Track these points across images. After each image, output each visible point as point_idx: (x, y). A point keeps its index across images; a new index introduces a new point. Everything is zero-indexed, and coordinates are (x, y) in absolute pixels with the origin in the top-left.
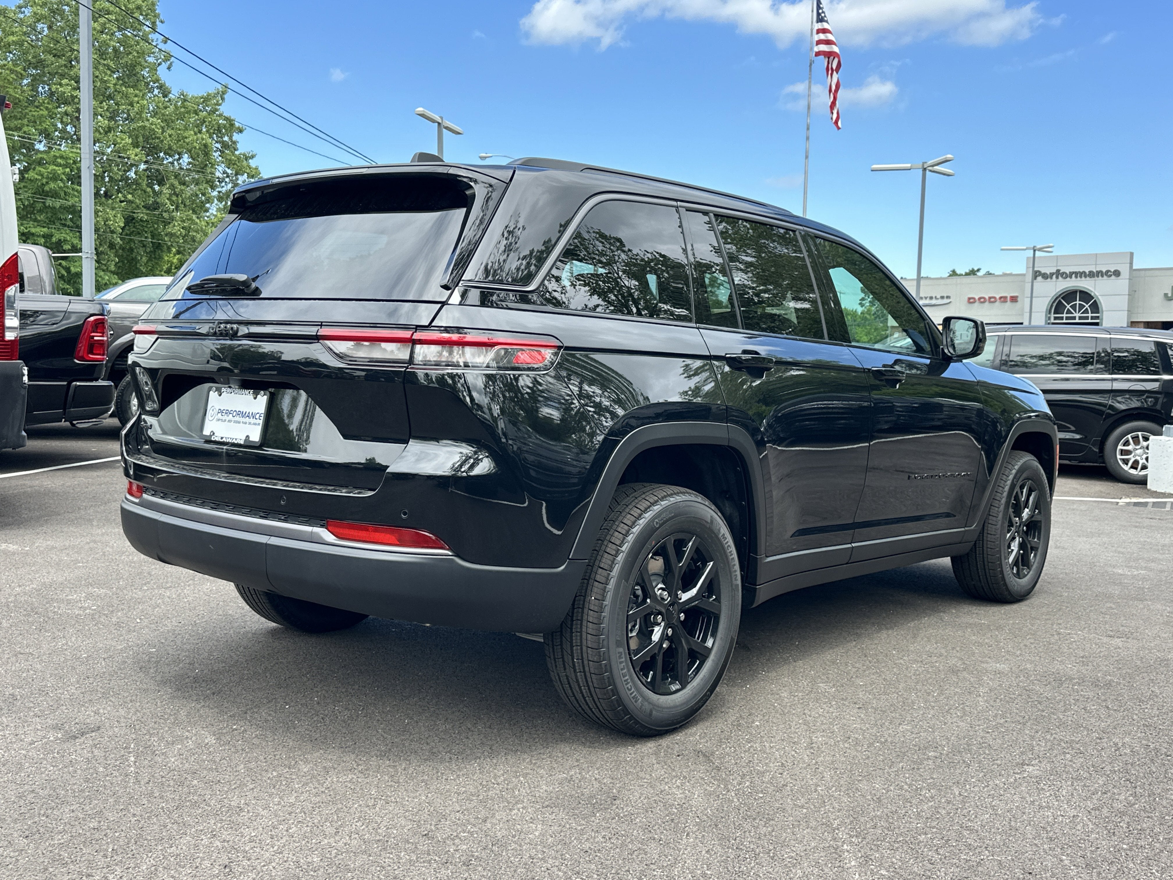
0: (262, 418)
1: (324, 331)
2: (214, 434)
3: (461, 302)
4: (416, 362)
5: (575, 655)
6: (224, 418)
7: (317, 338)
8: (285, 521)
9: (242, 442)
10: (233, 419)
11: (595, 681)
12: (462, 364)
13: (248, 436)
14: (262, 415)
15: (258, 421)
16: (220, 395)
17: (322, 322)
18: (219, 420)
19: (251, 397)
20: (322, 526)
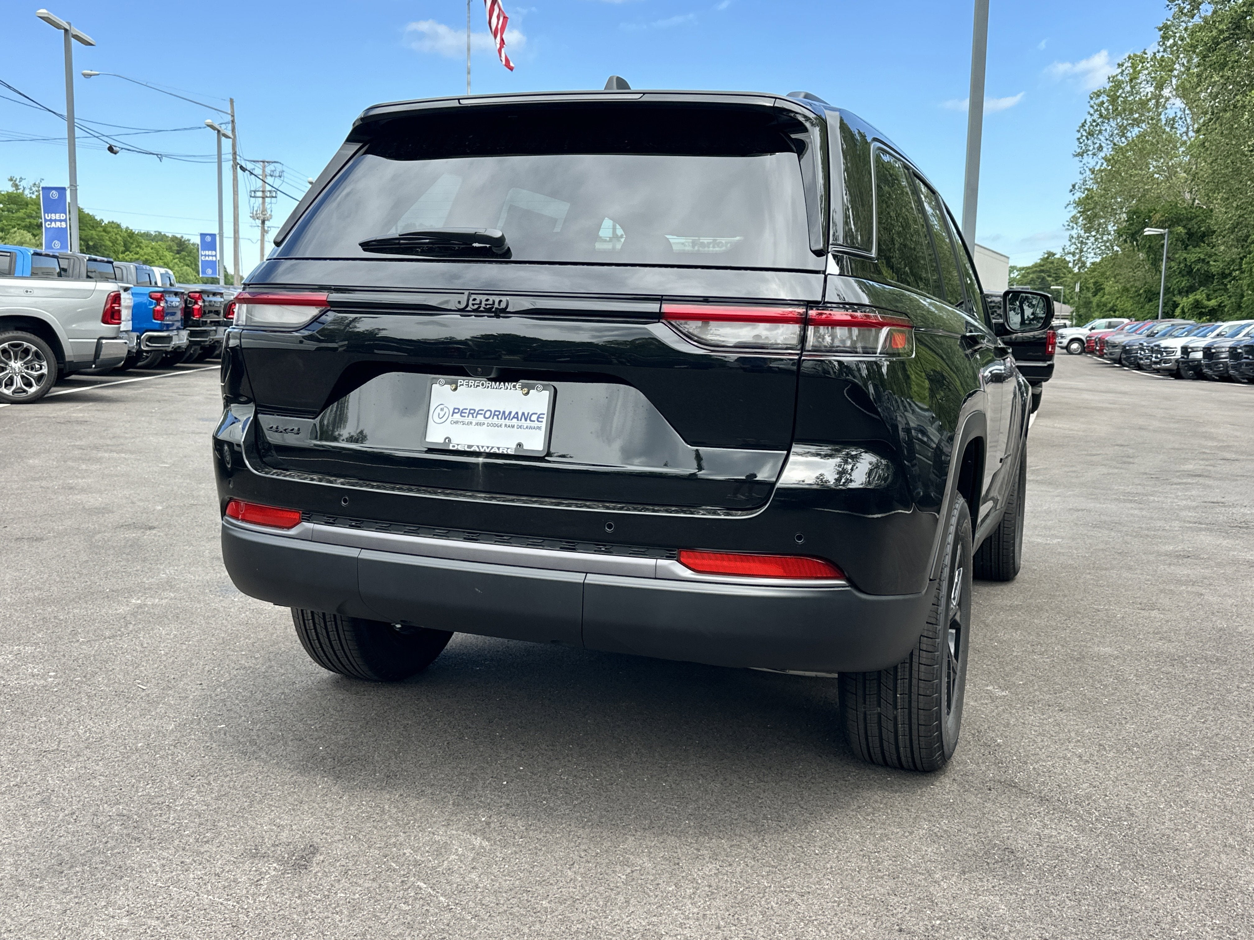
0: (544, 420)
1: (667, 308)
2: (450, 440)
3: (840, 272)
4: (807, 349)
5: (899, 689)
6: (466, 420)
7: (658, 317)
8: (608, 552)
9: (511, 452)
10: (486, 421)
11: (922, 717)
12: (860, 350)
13: (520, 445)
14: (545, 416)
15: (536, 424)
16: (456, 389)
17: (662, 296)
18: (456, 422)
19: (519, 392)
20: (669, 558)
